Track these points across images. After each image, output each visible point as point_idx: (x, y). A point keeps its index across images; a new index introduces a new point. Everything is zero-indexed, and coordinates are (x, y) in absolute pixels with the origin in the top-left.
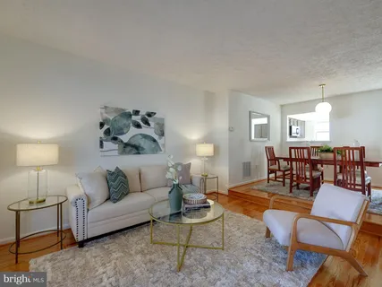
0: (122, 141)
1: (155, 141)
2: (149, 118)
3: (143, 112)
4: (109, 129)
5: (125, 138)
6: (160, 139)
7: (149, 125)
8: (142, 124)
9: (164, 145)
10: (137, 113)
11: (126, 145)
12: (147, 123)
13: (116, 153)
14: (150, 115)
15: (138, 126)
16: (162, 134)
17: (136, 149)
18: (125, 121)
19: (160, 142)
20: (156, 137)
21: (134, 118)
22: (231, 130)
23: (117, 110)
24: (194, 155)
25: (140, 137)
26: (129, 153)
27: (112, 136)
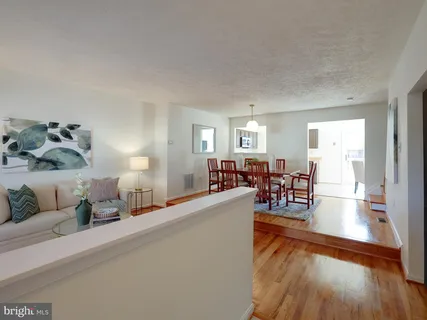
0: (33, 157)
1: (78, 155)
2: (71, 131)
3: (63, 125)
4: (15, 143)
5: (38, 153)
6: (85, 152)
7: (71, 138)
8: (61, 137)
9: (90, 159)
10: (54, 125)
11: (40, 160)
12: (68, 135)
13: (26, 169)
14: (72, 127)
15: (56, 139)
16: (89, 147)
17: (54, 164)
18: (38, 135)
19: (86, 156)
20: (80, 151)
21: (50, 131)
22: (170, 143)
23: (27, 122)
24: (127, 169)
25: (59, 151)
26: (44, 168)
27: (20, 151)
